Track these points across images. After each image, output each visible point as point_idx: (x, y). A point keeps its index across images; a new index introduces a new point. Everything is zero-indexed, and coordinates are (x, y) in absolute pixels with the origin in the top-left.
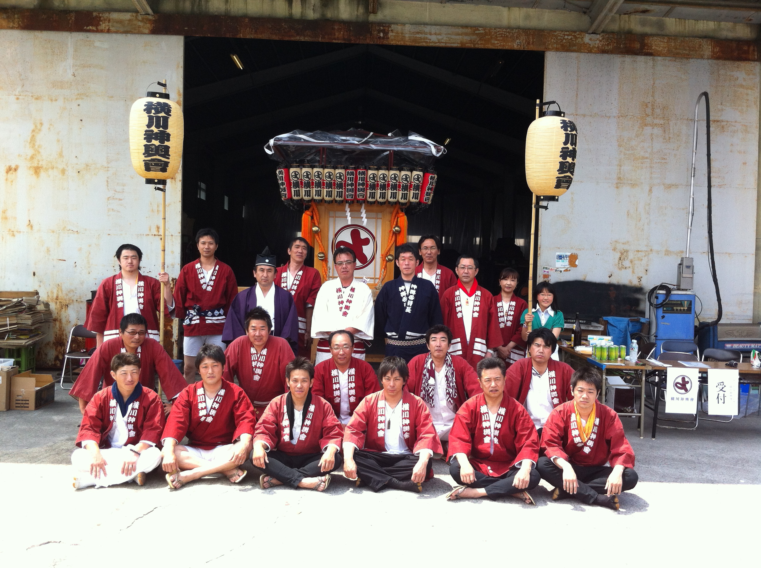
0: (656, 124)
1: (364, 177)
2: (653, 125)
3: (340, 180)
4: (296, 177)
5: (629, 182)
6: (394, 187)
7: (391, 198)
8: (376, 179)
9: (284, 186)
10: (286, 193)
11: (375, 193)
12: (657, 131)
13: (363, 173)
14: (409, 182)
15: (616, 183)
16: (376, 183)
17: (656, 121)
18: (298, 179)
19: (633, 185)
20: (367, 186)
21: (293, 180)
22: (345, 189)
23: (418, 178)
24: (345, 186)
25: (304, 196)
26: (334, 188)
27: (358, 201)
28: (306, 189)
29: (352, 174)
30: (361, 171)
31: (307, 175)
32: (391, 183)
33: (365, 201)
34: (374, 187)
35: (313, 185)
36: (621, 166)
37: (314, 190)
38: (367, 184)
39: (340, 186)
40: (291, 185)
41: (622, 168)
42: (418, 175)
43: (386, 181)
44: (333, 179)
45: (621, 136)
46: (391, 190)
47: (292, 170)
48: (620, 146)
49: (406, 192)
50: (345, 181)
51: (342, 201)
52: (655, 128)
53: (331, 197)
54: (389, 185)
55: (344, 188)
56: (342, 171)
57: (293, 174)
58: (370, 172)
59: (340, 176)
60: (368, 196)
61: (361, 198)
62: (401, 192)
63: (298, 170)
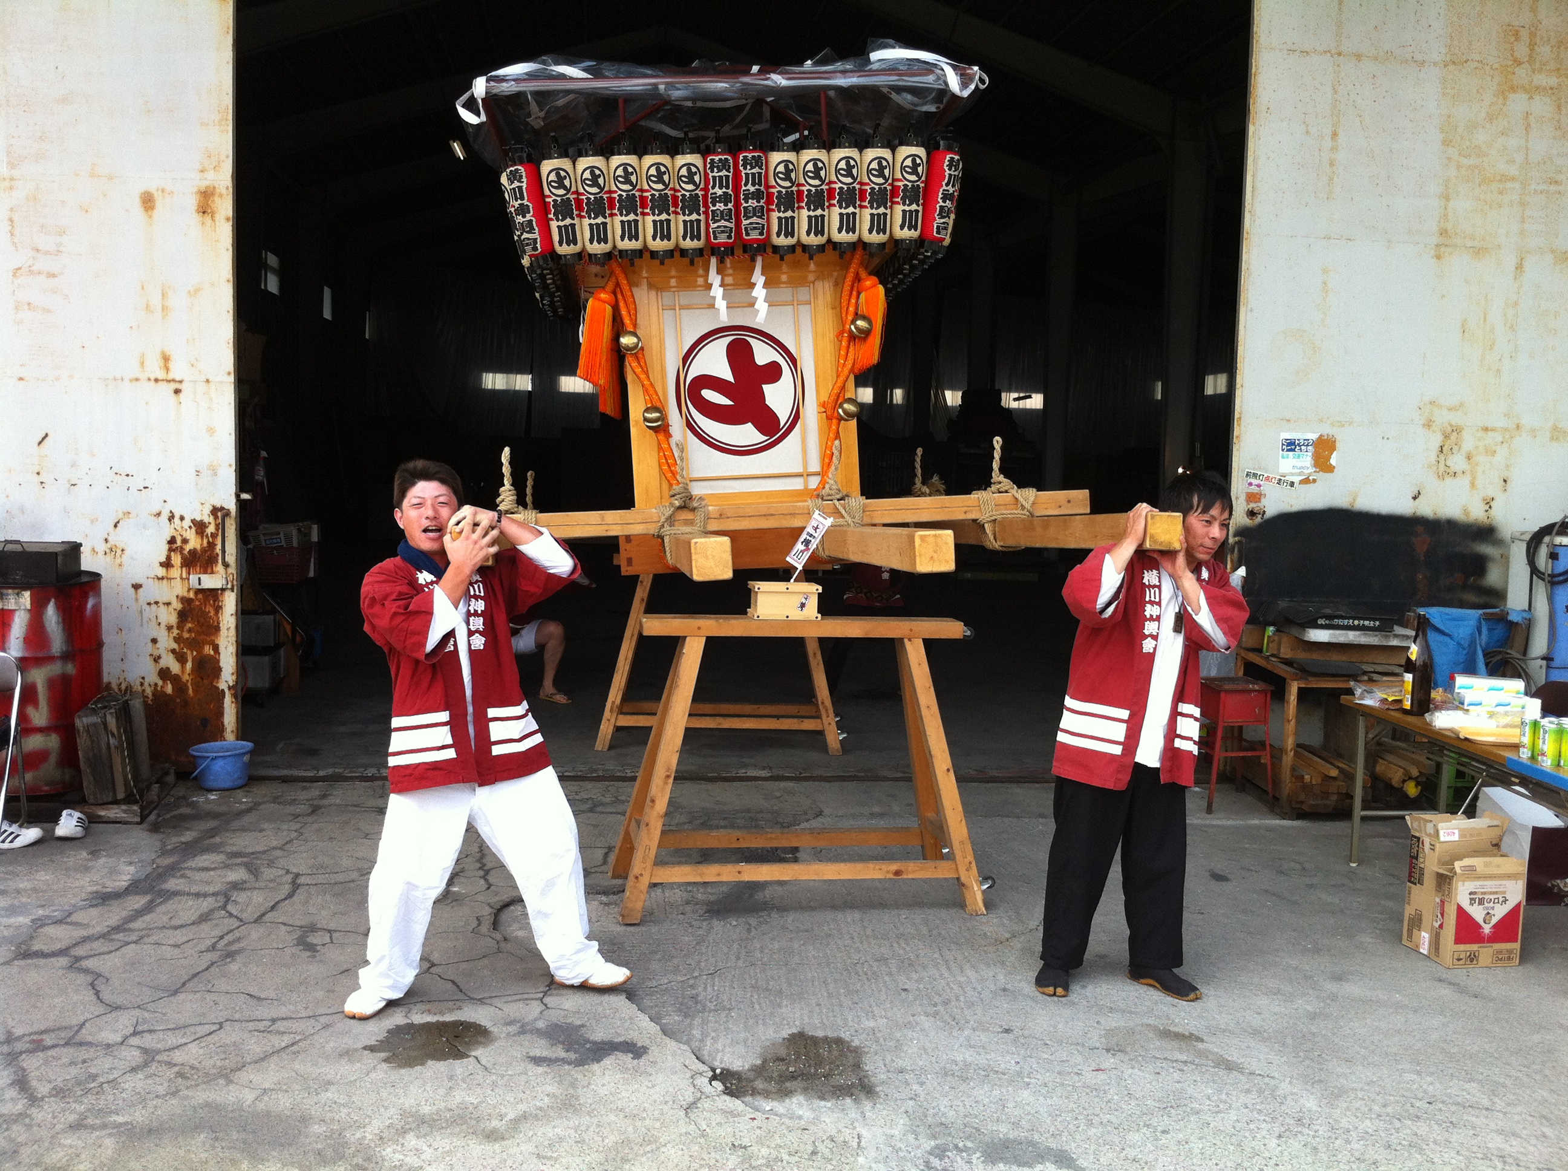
0: (1538, 88)
1: (759, 174)
2: (1531, 91)
3: (690, 187)
4: (561, 185)
5: (1469, 243)
6: (849, 197)
7: (840, 230)
8: (793, 175)
9: (528, 217)
10: (536, 235)
11: (793, 218)
12: (1541, 106)
13: (757, 162)
14: (890, 181)
15: (1437, 245)
16: (794, 189)
17: (1541, 79)
18: (568, 191)
19: (1479, 252)
20: (769, 201)
21: (553, 195)
22: (706, 213)
23: (915, 166)
24: (706, 205)
25: (587, 243)
26: (676, 213)
27: (746, 247)
28: (593, 221)
29: (724, 165)
30: (750, 155)
31: (594, 179)
32: (837, 186)
33: (764, 247)
34: (790, 201)
35: (612, 207)
36: (1447, 198)
37: (616, 224)
38: (770, 196)
39: (691, 204)
40: (548, 212)
41: (1451, 203)
42: (914, 156)
43: (823, 182)
44: (671, 186)
45: (1449, 117)
46: (841, 207)
47: (547, 166)
48: (1447, 143)
49: (882, 210)
50: (706, 189)
51: (700, 252)
52: (1537, 97)
53: (669, 240)
54: (831, 192)
55: (702, 209)
56: (695, 159)
57: (553, 177)
58: (776, 158)
59: (691, 175)
60: (775, 228)
61: (754, 235)
62: (867, 213)
63: (565, 163)
